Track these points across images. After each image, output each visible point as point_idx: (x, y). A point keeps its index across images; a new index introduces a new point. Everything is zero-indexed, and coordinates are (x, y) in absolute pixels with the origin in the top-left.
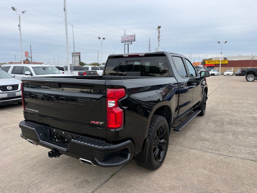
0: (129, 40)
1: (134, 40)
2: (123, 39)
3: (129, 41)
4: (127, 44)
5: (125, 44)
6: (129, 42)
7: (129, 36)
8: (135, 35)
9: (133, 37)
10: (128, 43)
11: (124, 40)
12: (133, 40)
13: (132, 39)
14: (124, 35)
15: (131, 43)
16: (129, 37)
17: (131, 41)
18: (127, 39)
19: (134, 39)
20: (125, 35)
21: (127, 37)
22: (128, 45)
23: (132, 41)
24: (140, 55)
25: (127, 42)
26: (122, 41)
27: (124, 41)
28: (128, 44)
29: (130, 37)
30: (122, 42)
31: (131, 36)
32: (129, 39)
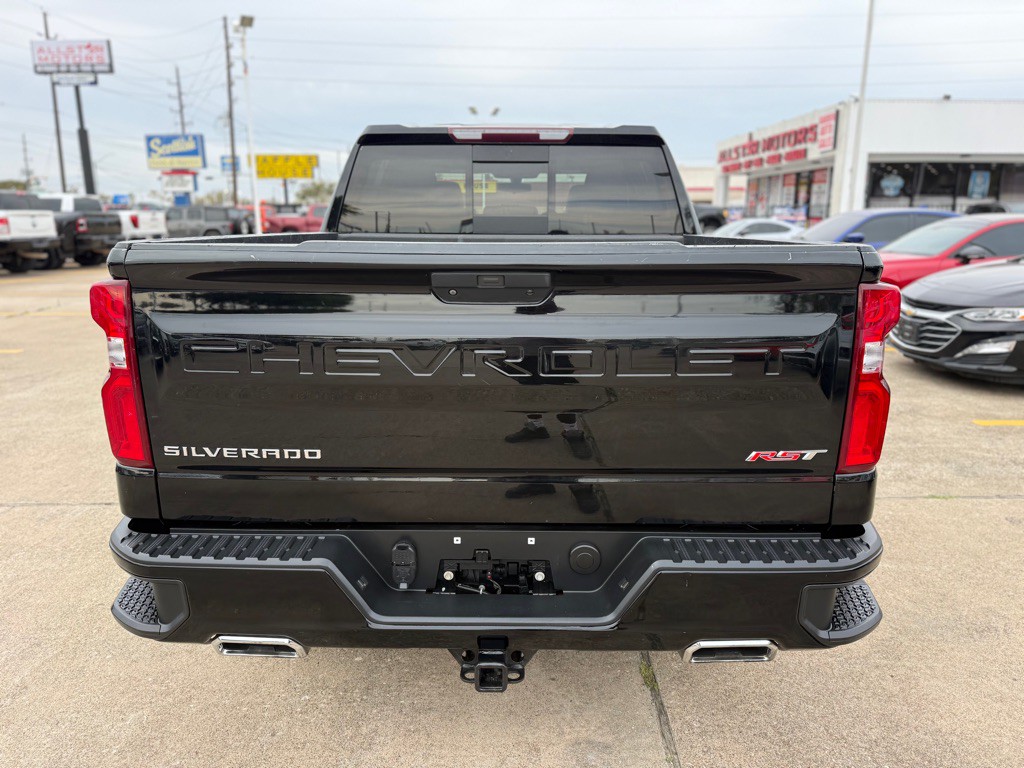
0: (78, 65)
1: (106, 68)
2: (43, 56)
3: (79, 71)
4: (69, 84)
5: (54, 84)
6: (80, 75)
7: (80, 48)
8: (109, 43)
9: (102, 49)
10: (74, 78)
11: (50, 61)
12: (101, 64)
13: (95, 61)
14: (43, 38)
15: (91, 78)
16: (77, 52)
17: (89, 68)
18: (67, 57)
19: (107, 61)
20: (47, 36)
21: (63, 49)
22: (77, 88)
23: (97, 68)
24: (543, 136)
25: (68, 71)
26: (35, 67)
27: (54, 69)
28: (75, 81)
29: (85, 52)
30: (39, 69)
31: (89, 46)
32: (77, 59)
